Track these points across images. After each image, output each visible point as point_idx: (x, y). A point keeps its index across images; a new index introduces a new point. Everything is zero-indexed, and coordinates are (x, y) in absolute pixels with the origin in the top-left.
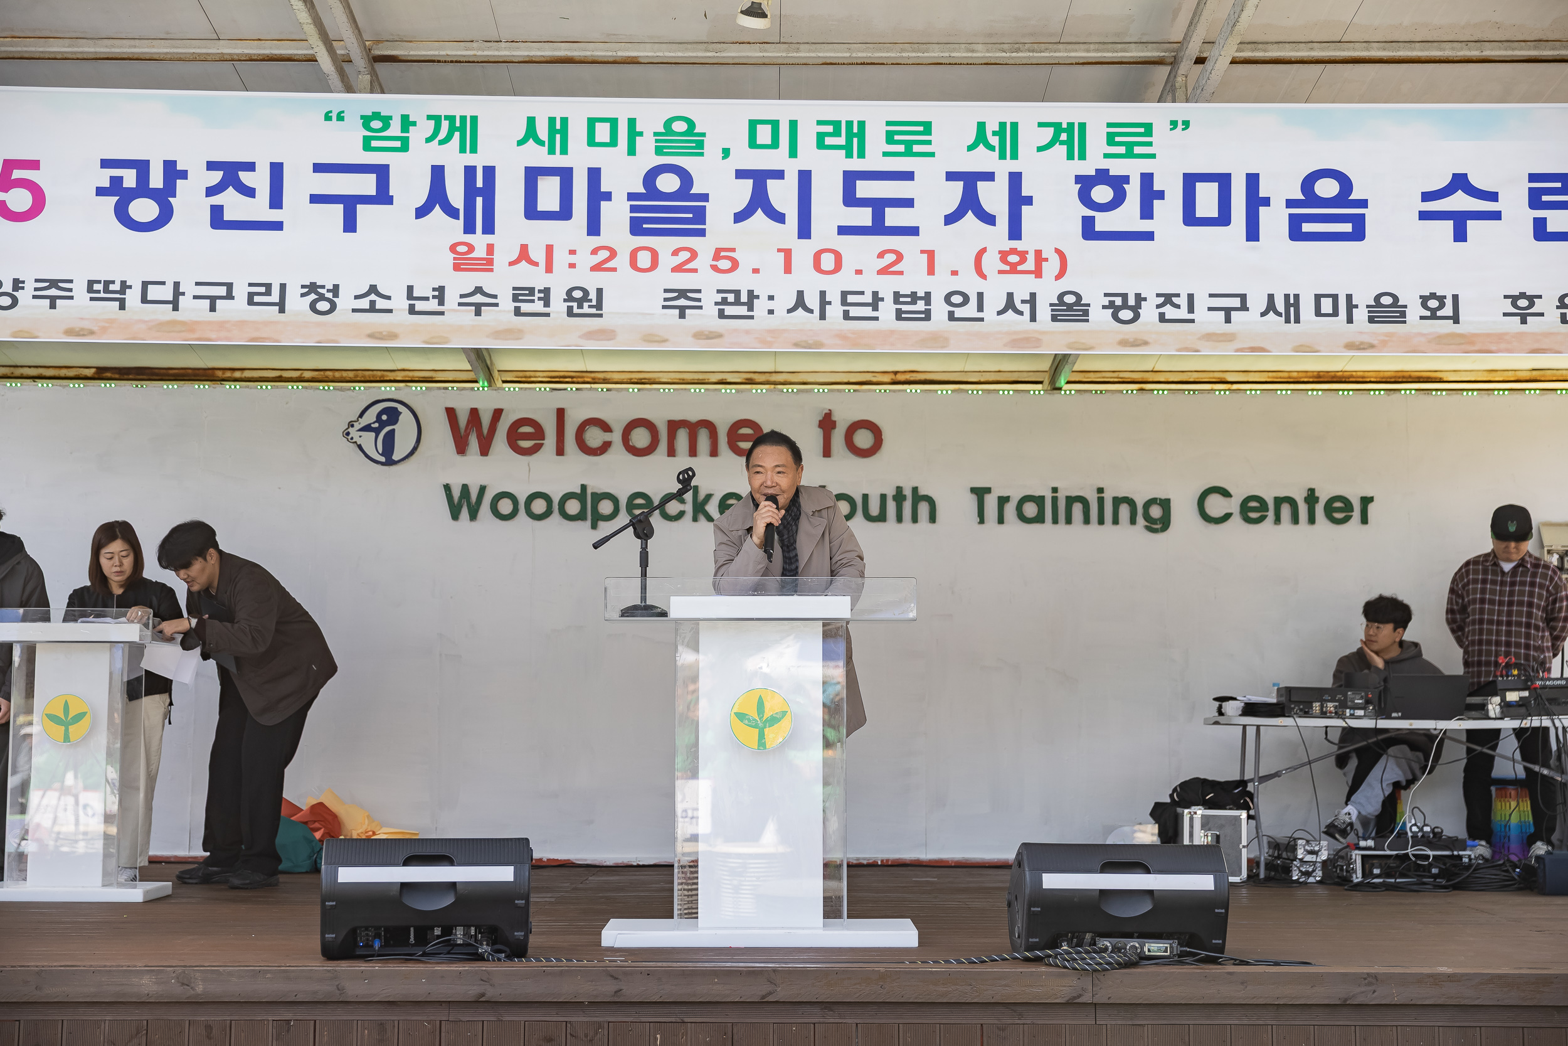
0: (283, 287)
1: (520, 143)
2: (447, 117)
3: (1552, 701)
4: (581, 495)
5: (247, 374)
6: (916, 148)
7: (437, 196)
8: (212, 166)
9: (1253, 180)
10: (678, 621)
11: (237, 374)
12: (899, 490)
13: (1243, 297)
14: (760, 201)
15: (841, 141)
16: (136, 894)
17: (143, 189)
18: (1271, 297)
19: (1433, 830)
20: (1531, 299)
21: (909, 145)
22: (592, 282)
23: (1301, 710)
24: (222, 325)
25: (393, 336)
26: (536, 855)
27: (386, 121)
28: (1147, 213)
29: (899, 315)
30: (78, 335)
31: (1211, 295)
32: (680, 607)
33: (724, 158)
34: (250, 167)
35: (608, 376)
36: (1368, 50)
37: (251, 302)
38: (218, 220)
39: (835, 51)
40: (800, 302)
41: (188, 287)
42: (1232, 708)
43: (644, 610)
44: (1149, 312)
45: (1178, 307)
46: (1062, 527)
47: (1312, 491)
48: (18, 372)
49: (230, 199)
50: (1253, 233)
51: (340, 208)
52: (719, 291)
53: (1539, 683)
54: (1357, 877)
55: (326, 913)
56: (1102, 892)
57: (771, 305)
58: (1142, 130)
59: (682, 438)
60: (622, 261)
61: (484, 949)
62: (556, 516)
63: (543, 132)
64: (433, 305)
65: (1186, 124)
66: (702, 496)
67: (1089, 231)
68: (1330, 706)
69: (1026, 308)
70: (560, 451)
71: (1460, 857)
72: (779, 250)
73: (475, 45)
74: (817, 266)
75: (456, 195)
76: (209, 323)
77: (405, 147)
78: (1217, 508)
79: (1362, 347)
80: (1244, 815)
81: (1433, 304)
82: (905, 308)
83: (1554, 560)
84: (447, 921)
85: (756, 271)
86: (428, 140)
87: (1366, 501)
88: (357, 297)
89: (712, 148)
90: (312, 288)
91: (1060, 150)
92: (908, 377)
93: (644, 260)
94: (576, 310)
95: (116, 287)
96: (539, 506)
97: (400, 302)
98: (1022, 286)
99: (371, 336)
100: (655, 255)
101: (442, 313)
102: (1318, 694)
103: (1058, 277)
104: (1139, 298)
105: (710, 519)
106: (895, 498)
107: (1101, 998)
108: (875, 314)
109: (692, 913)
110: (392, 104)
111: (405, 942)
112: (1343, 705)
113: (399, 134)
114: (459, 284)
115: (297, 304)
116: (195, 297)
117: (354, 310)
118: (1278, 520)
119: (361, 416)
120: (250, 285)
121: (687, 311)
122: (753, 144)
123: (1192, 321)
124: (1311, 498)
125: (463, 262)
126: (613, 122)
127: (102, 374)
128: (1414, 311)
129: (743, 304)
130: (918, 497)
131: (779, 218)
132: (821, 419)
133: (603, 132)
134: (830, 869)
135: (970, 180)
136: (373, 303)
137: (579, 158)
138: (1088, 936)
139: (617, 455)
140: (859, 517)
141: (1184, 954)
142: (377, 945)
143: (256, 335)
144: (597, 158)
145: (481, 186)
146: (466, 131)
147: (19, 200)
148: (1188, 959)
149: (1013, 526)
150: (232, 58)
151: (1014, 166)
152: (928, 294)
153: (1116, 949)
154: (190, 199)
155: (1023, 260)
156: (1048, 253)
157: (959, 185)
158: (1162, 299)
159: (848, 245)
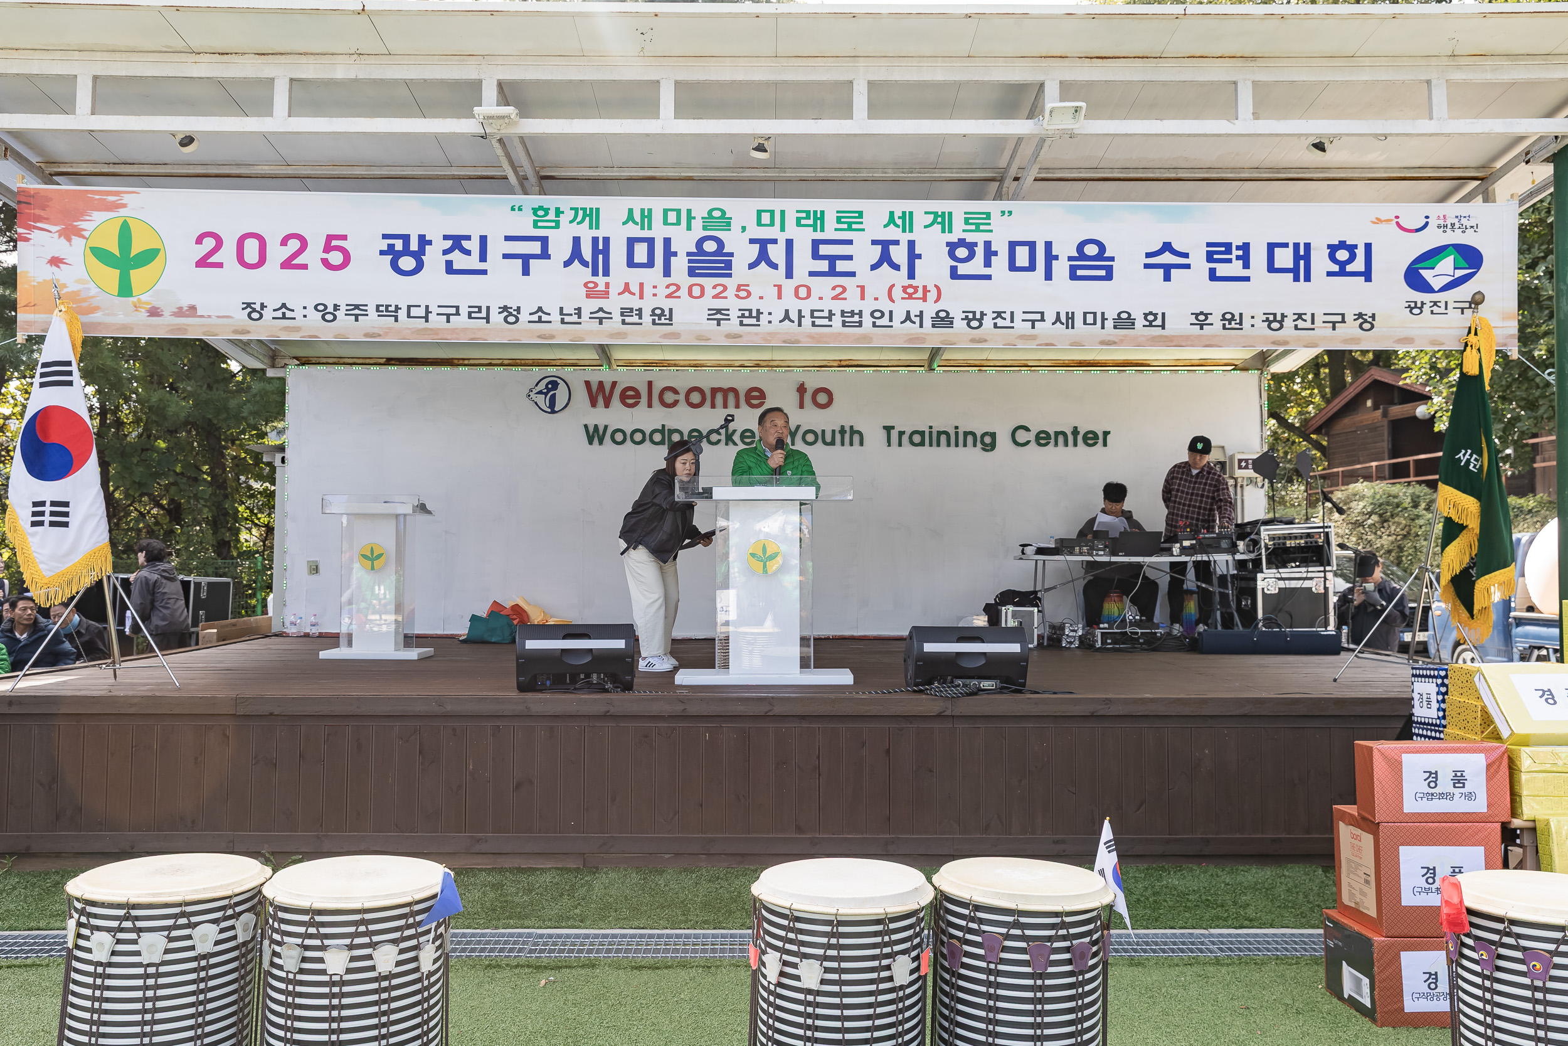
0: (488, 308)
1: (624, 223)
2: (581, 209)
3: (1209, 546)
4: (662, 431)
5: (472, 362)
6: (854, 226)
7: (576, 253)
8: (446, 237)
10: (717, 501)
11: (466, 362)
12: (843, 427)
13: (1042, 314)
14: (763, 257)
15: (811, 222)
16: (413, 654)
17: (406, 251)
18: (1058, 314)
19: (1141, 618)
20: (1206, 315)
21: (850, 224)
22: (666, 304)
23: (1068, 551)
24: (454, 330)
25: (552, 337)
27: (547, 211)
28: (988, 264)
29: (844, 324)
30: (372, 337)
31: (1024, 312)
32: (719, 493)
33: (742, 232)
34: (468, 238)
35: (677, 362)
36: (1112, 173)
37: (470, 317)
38: (450, 269)
39: (806, 173)
40: (787, 316)
41: (434, 309)
42: (1029, 550)
43: (698, 495)
44: (988, 322)
45: (1005, 319)
46: (934, 448)
47: (1076, 428)
49: (456, 257)
50: (1048, 276)
51: (520, 261)
52: (740, 310)
53: (1201, 535)
54: (1099, 645)
55: (519, 665)
56: (957, 653)
57: (770, 318)
58: (985, 216)
59: (719, 397)
60: (684, 292)
61: (609, 686)
62: (648, 442)
63: (637, 217)
64: (575, 318)
65: (1010, 213)
67: (954, 274)
68: (1085, 549)
69: (917, 320)
70: (650, 405)
71: (1156, 633)
72: (775, 286)
73: (599, 170)
74: (797, 295)
75: (587, 252)
76: (447, 329)
77: (557, 226)
78: (1022, 436)
79: (1109, 343)
80: (1036, 609)
81: (1151, 318)
82: (847, 319)
84: (587, 670)
85: (761, 298)
86: (571, 222)
87: (1106, 434)
88: (530, 314)
89: (736, 226)
90: (505, 308)
91: (938, 228)
92: (847, 363)
93: (696, 291)
94: (657, 321)
95: (392, 308)
96: (638, 437)
97: (556, 317)
98: (915, 307)
99: (539, 337)
100: (702, 288)
101: (580, 323)
104: (983, 314)
105: (735, 444)
106: (840, 432)
107: (957, 713)
108: (830, 323)
109: (726, 666)
110: (550, 201)
111: (564, 682)
112: (1092, 548)
113: (554, 218)
114: (589, 306)
115: (497, 318)
116: (438, 314)
117: (529, 322)
118: (1056, 444)
119: (537, 385)
120: (469, 307)
121: (722, 322)
122: (759, 224)
123: (1013, 327)
124: (1075, 432)
125: (592, 293)
126: (678, 211)
127: (389, 361)
128: (1140, 322)
129: (754, 317)
130: (853, 432)
131: (774, 266)
132: (798, 387)
133: (672, 217)
134: (804, 641)
135: (885, 245)
136: (540, 317)
137: (659, 232)
138: (949, 678)
139: (682, 407)
140: (820, 443)
141: (1002, 688)
142: (548, 683)
143: (473, 336)
144: (669, 232)
145: (602, 248)
146: (593, 217)
147: (336, 258)
148: (1005, 691)
149: (907, 448)
150: (459, 178)
151: (911, 237)
152: (861, 312)
153: (965, 685)
154: (434, 257)
155: (916, 291)
156: (931, 287)
157: (879, 248)
158: (995, 315)
159: (814, 282)
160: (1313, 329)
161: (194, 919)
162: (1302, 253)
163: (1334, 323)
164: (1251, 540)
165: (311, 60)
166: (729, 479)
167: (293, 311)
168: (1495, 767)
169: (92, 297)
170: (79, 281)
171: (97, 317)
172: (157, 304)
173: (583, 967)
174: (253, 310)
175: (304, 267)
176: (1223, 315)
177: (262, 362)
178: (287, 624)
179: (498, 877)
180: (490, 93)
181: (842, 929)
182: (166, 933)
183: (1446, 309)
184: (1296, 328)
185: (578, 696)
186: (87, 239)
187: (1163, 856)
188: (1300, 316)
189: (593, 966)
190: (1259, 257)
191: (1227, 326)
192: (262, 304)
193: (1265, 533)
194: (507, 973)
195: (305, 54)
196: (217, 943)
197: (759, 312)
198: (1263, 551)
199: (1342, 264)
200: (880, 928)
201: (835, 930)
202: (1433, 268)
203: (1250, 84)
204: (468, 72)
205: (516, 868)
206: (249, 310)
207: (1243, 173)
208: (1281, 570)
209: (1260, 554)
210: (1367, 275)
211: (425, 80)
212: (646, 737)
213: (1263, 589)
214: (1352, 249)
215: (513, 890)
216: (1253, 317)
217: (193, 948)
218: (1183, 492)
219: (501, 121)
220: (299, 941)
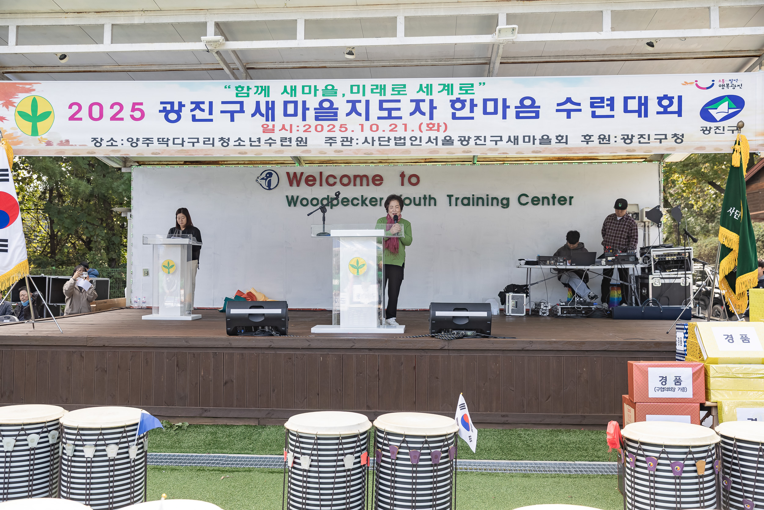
0: (213, 139)
1: (282, 94)
2: (260, 86)
3: (624, 260)
4: (327, 198)
6: (401, 93)
7: (258, 110)
8: (192, 103)
9: (504, 100)
10: (333, 237)
11: (226, 163)
12: (425, 196)
13: (501, 137)
14: (354, 110)
15: (378, 91)
17: (172, 110)
18: (510, 137)
19: (583, 300)
20: (590, 136)
21: (399, 91)
22: (304, 135)
23: (544, 263)
24: (196, 151)
25: (246, 153)
26: (288, 306)
27: (243, 88)
28: (472, 111)
29: (396, 144)
30: (155, 154)
31: (491, 136)
32: (334, 233)
33: (343, 97)
34: (203, 103)
35: (336, 161)
36: (550, 59)
37: (204, 144)
38: (194, 119)
39: (385, 63)
40: (366, 141)
41: (186, 140)
43: (324, 234)
44: (472, 142)
45: (481, 140)
46: (475, 207)
47: (554, 195)
48: (161, 163)
49: (197, 113)
50: (504, 117)
51: (229, 114)
52: (342, 138)
53: (618, 254)
54: (560, 314)
55: (227, 322)
56: (454, 317)
57: (357, 141)
58: (470, 86)
59: (358, 180)
60: (313, 129)
61: (273, 333)
63: (289, 90)
64: (257, 143)
65: (484, 84)
66: (364, 198)
67: (454, 117)
68: (552, 262)
69: (434, 141)
70: (321, 185)
71: (591, 308)
72: (360, 125)
73: (276, 63)
74: (371, 129)
75: (263, 110)
76: (192, 150)
77: (248, 96)
79: (537, 152)
80: (525, 295)
82: (398, 142)
83: (630, 215)
84: (262, 325)
85: (353, 131)
86: (255, 93)
87: (571, 198)
88: (235, 141)
89: (339, 94)
90: (222, 139)
91: (445, 92)
93: (319, 128)
94: (299, 144)
95: (165, 140)
96: (315, 202)
97: (247, 143)
98: (433, 134)
100: (322, 127)
101: (260, 146)
102: (549, 258)
103: (444, 132)
104: (469, 138)
105: (367, 205)
106: (423, 198)
107: (450, 348)
108: (388, 144)
109: (339, 323)
110: (248, 83)
111: (252, 331)
112: (556, 261)
113: (246, 92)
114: (264, 137)
115: (218, 144)
116: (188, 142)
117: (234, 145)
118: (543, 204)
119: (261, 175)
120: (204, 138)
121: (332, 144)
122: (352, 92)
123: (485, 145)
124: (554, 197)
125: (266, 130)
126: (310, 87)
128: (554, 140)
129: (349, 141)
130: (431, 198)
131: (360, 114)
132: (401, 174)
133: (307, 90)
135: (418, 102)
136: (239, 143)
137: (300, 98)
138: (451, 330)
139: (338, 186)
140: (412, 204)
141: (477, 335)
142: (243, 331)
143: (206, 153)
144: (305, 97)
145: (271, 107)
146: (266, 90)
147: (137, 114)
148: (478, 337)
149: (460, 207)
150: (206, 70)
151: (431, 98)
152: (405, 137)
153: (457, 334)
154: (186, 113)
155: (434, 126)
156: (442, 124)
157: (414, 104)
158: (476, 138)
159: (381, 123)
160: (649, 143)
161: (28, 432)
162: (643, 102)
163: (661, 140)
164: (646, 257)
165: (122, 14)
167: (116, 142)
168: (697, 375)
169: (19, 136)
170: (12, 128)
171: (21, 146)
172: (50, 139)
173: (245, 471)
174: (97, 142)
175: (122, 119)
176: (600, 136)
177: (119, 165)
178: (133, 302)
179: (215, 429)
180: (211, 28)
181: (319, 441)
182: (15, 438)
183: (724, 130)
184: (640, 142)
185: (256, 338)
186: (16, 107)
187: (560, 424)
188: (642, 136)
189: (250, 471)
190: (619, 104)
191: (602, 142)
192: (101, 139)
193: (654, 253)
194: (207, 473)
195: (119, 11)
196: (39, 443)
198: (652, 263)
199: (665, 108)
200: (337, 441)
201: (316, 442)
202: (716, 109)
203: (610, 12)
204: (200, 18)
205: (225, 425)
206: (95, 142)
207: (622, 57)
208: (662, 273)
209: (651, 264)
210: (679, 113)
211: (179, 23)
212: (290, 359)
213: (652, 284)
214: (671, 99)
215: (221, 435)
216: (616, 137)
217: (27, 445)
218: (612, 229)
219: (215, 44)
220: (73, 442)
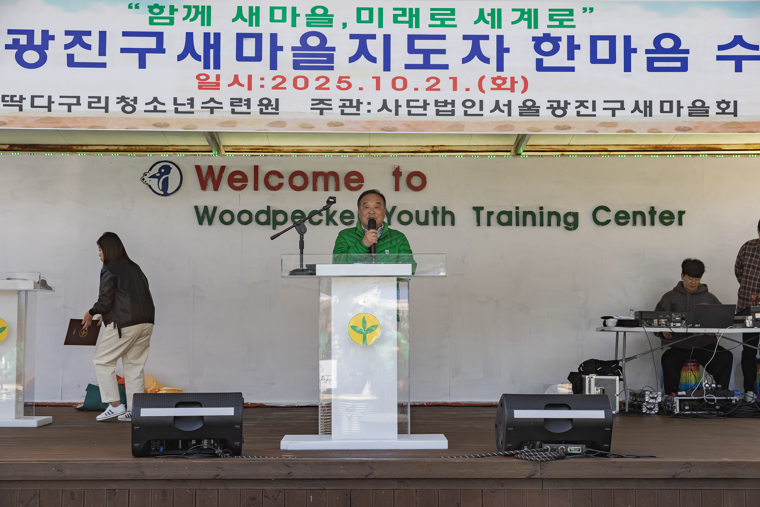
0: (107, 98)
1: (234, 20)
2: (194, 7)
4: (267, 212)
5: (90, 148)
6: (447, 23)
7: (189, 49)
8: (67, 33)
10: (320, 277)
11: (84, 148)
12: (435, 208)
13: (622, 102)
14: (363, 51)
15: (406, 19)
16: (32, 422)
17: (30, 46)
18: (637, 102)
19: (716, 386)
21: (443, 20)
22: (273, 95)
23: (647, 323)
24: (74, 119)
25: (167, 125)
26: (245, 401)
27: (162, 9)
28: (571, 57)
29: (438, 113)
32: (322, 270)
33: (343, 28)
34: (89, 33)
35: (281, 148)
37: (90, 107)
38: (71, 62)
40: (385, 106)
41: (56, 99)
42: (611, 323)
43: (302, 271)
44: (571, 111)
45: (587, 108)
46: (521, 227)
47: (653, 208)
49: (77, 51)
50: (627, 68)
51: (137, 55)
52: (341, 100)
54: (677, 411)
55: (134, 433)
56: (546, 419)
57: (369, 108)
58: (568, 13)
59: (320, 182)
60: (289, 84)
62: (254, 223)
63: (246, 14)
64: (187, 108)
65: (592, 10)
66: (331, 211)
67: (540, 67)
68: (663, 321)
69: (506, 109)
70: (256, 188)
71: (731, 400)
72: (373, 78)
74: (394, 86)
75: (199, 48)
76: (68, 118)
77: (172, 23)
78: (602, 216)
79: (685, 129)
80: (617, 378)
81: (723, 106)
82: (441, 109)
84: (199, 436)
85: (361, 89)
86: (184, 19)
87: (681, 213)
88: (147, 104)
89: (337, 23)
90: (123, 99)
91: (524, 23)
92: (439, 148)
93: (301, 83)
94: (264, 111)
95: (17, 99)
96: (245, 218)
97: (169, 107)
98: (503, 97)
99: (155, 125)
100: (306, 80)
101: (193, 113)
103: (523, 92)
104: (567, 103)
105: (335, 224)
106: (433, 212)
107: (545, 476)
108: (425, 112)
109: (328, 432)
111: (177, 448)
112: (670, 320)
113: (168, 15)
114: (201, 97)
115: (115, 107)
116: (60, 104)
117: (145, 111)
118: (635, 223)
119: (150, 170)
120: (89, 97)
121: (324, 111)
122: (359, 20)
123: (595, 115)
124: (652, 211)
125: (203, 85)
126: (284, 9)
128: (713, 110)
129: (354, 107)
130: (445, 212)
131: (373, 60)
132: (394, 171)
133: (278, 15)
134: (401, 407)
135: (476, 40)
136: (155, 107)
137: (266, 28)
138: (538, 443)
139: (286, 190)
140: (414, 223)
141: (588, 452)
142: (162, 449)
143: (93, 124)
144: (275, 28)
145: (213, 43)
146: (205, 14)
148: (591, 455)
149: (495, 227)
151: (499, 32)
152: (453, 101)
153: (553, 450)
154: (56, 51)
155: (504, 82)
156: (518, 78)
157: (470, 42)
158: (578, 104)
159: (410, 74)
166: (331, 257)
185: (189, 461)
197: (359, 102)
212: (254, 499)
218: (754, 267)
